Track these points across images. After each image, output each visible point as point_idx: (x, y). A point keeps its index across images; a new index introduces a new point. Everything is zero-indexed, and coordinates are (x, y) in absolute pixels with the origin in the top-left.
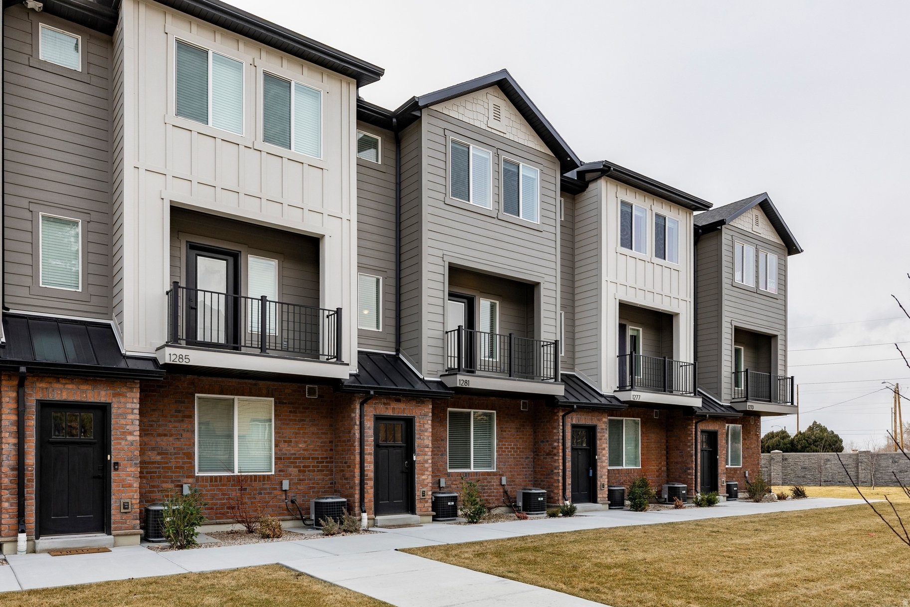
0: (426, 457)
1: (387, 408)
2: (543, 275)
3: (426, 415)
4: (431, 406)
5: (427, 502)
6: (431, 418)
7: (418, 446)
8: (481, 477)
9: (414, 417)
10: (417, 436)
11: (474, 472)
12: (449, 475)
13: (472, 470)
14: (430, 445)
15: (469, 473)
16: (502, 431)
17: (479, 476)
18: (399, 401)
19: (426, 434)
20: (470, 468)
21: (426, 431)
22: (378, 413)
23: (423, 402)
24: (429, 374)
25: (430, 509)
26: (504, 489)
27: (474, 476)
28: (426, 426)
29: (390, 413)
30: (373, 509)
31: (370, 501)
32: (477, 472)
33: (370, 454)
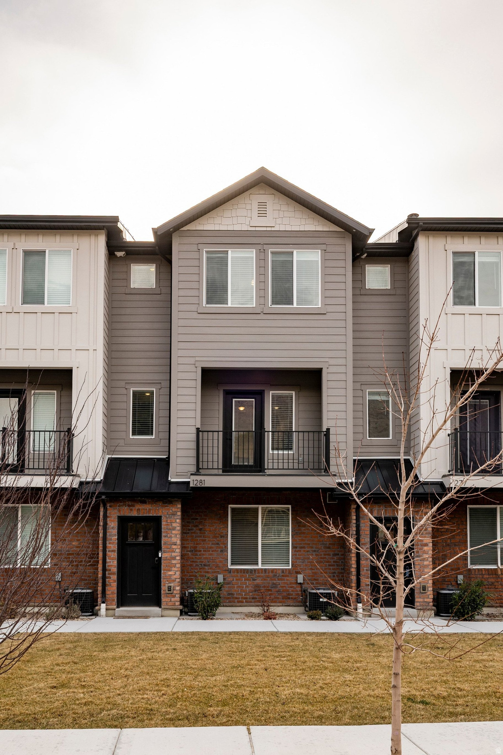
0: (174, 554)
1: (131, 510)
2: (327, 360)
3: (174, 514)
4: (179, 506)
5: (174, 596)
6: (180, 517)
7: (165, 544)
8: (270, 574)
9: (161, 517)
10: (163, 534)
11: (262, 569)
12: (230, 571)
13: (260, 566)
14: (179, 542)
15: (255, 570)
16: (299, 526)
17: (269, 573)
18: (144, 502)
19: (174, 532)
20: (257, 564)
21: (174, 529)
22: (122, 514)
23: (170, 502)
24: (178, 476)
25: (179, 603)
26: (301, 587)
27: (262, 573)
28: (174, 525)
29: (134, 514)
30: (116, 600)
31: (113, 593)
32: (265, 570)
33: (113, 551)
